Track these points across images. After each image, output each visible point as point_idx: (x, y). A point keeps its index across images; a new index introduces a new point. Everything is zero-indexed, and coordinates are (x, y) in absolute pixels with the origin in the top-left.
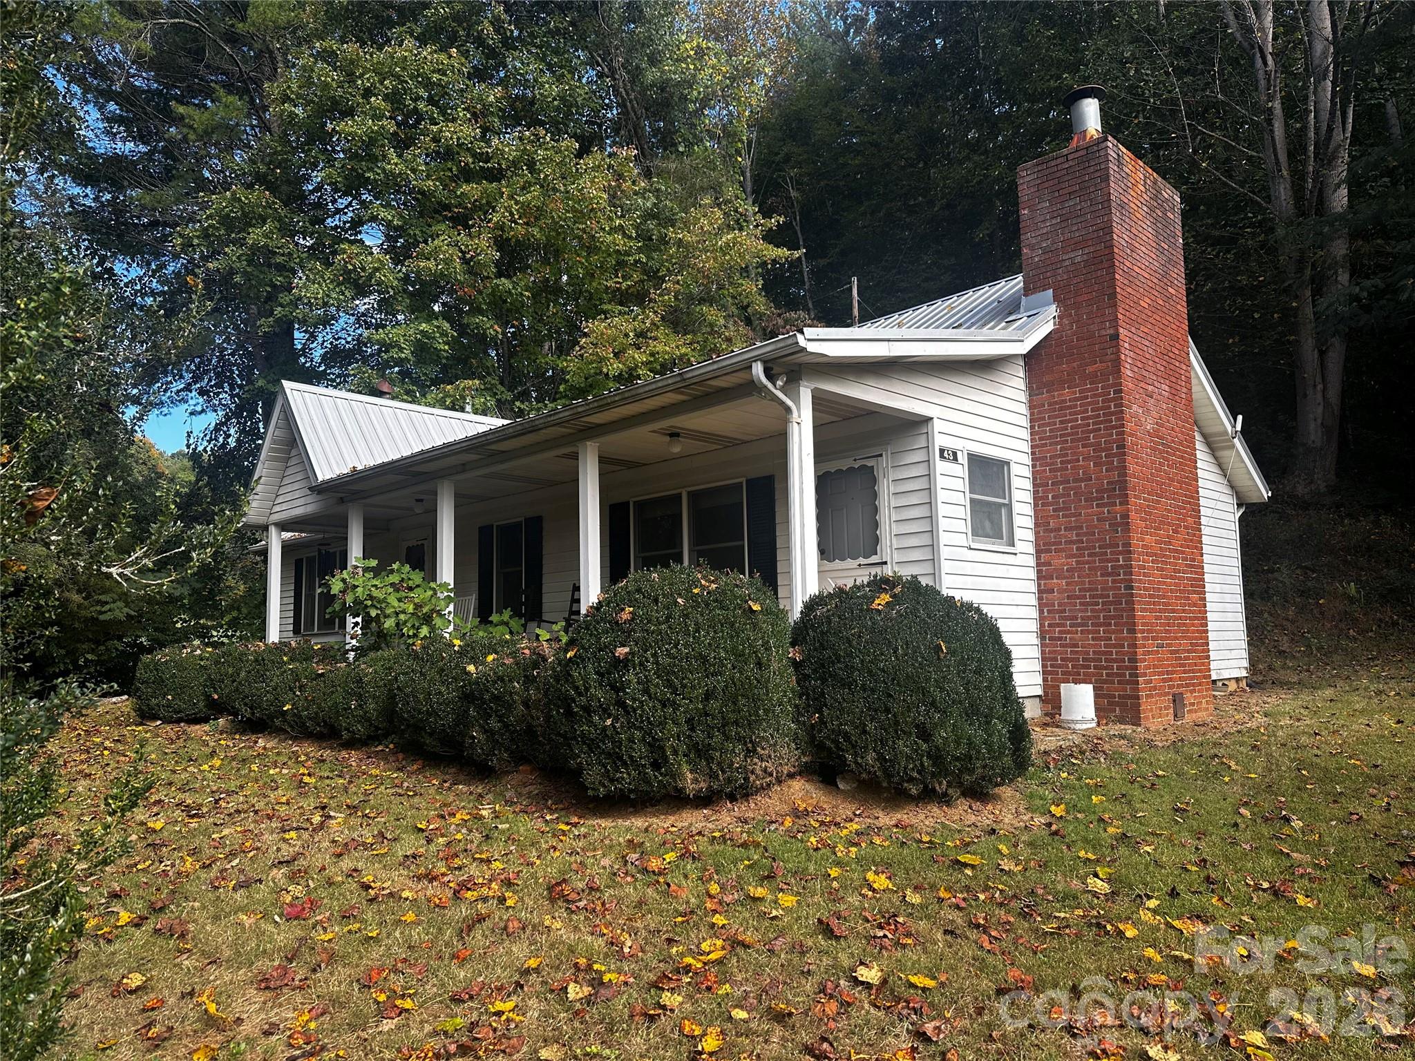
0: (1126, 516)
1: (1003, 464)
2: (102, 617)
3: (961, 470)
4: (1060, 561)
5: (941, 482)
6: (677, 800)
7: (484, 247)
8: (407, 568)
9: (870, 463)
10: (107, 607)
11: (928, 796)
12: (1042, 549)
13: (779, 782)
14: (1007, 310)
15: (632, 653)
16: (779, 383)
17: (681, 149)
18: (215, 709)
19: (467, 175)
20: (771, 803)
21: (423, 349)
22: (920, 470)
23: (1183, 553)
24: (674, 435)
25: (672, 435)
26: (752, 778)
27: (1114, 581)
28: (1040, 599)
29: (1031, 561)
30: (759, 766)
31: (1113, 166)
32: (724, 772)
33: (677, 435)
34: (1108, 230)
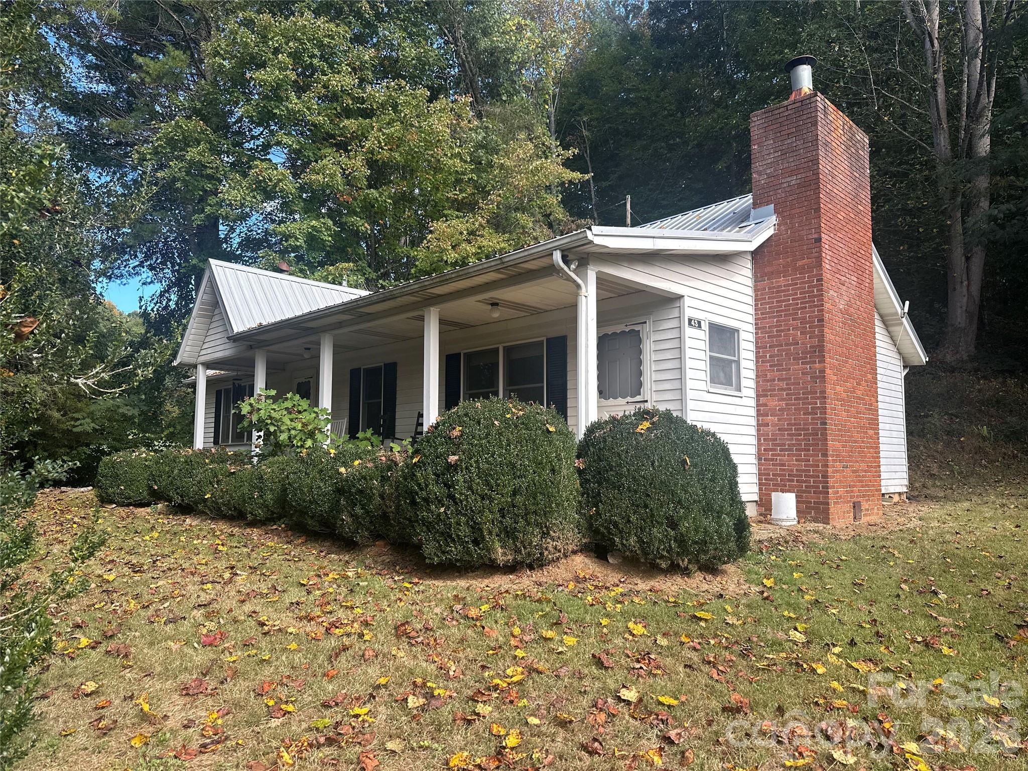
0: (823, 371)
1: (734, 332)
2: (75, 430)
3: (703, 334)
4: (773, 403)
5: (689, 343)
6: (491, 568)
7: (358, 165)
8: (298, 397)
9: (636, 328)
10: (78, 423)
11: (674, 569)
12: (761, 394)
13: (566, 556)
14: (741, 219)
15: (460, 460)
16: (573, 266)
17: (504, 98)
18: (156, 496)
19: (348, 113)
20: (559, 572)
21: (312, 240)
22: (674, 334)
23: (864, 399)
24: (495, 304)
25: (493, 304)
26: (546, 553)
27: (813, 419)
28: (758, 430)
29: (753, 403)
30: (551, 545)
31: (820, 115)
32: (525, 548)
33: (497, 304)
34: (816, 161)
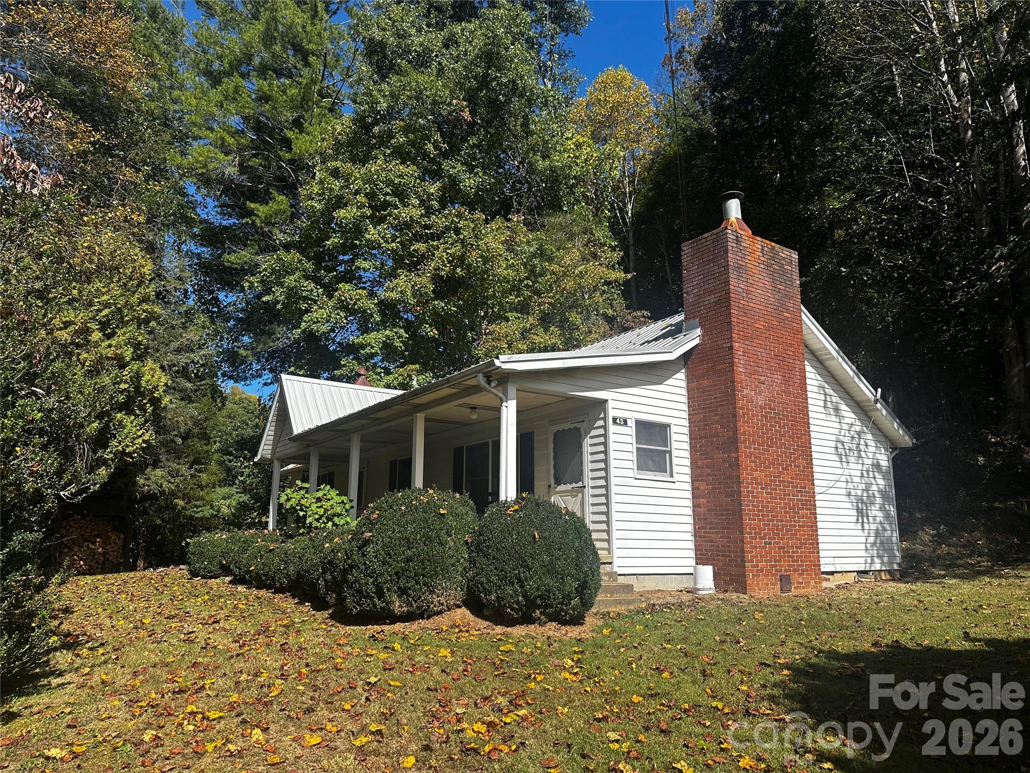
0: (737, 459)
2: (196, 515)
4: (703, 486)
5: (612, 438)
8: (328, 487)
9: (578, 425)
10: (200, 509)
12: (695, 479)
13: (449, 610)
14: (674, 332)
16: (493, 384)
17: (565, 209)
20: (443, 621)
22: (602, 431)
26: (432, 606)
27: (732, 500)
28: (694, 511)
29: (688, 486)
31: (731, 245)
33: (476, 408)
34: (727, 283)
